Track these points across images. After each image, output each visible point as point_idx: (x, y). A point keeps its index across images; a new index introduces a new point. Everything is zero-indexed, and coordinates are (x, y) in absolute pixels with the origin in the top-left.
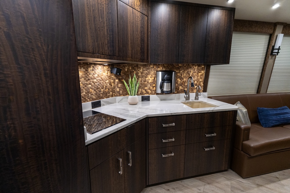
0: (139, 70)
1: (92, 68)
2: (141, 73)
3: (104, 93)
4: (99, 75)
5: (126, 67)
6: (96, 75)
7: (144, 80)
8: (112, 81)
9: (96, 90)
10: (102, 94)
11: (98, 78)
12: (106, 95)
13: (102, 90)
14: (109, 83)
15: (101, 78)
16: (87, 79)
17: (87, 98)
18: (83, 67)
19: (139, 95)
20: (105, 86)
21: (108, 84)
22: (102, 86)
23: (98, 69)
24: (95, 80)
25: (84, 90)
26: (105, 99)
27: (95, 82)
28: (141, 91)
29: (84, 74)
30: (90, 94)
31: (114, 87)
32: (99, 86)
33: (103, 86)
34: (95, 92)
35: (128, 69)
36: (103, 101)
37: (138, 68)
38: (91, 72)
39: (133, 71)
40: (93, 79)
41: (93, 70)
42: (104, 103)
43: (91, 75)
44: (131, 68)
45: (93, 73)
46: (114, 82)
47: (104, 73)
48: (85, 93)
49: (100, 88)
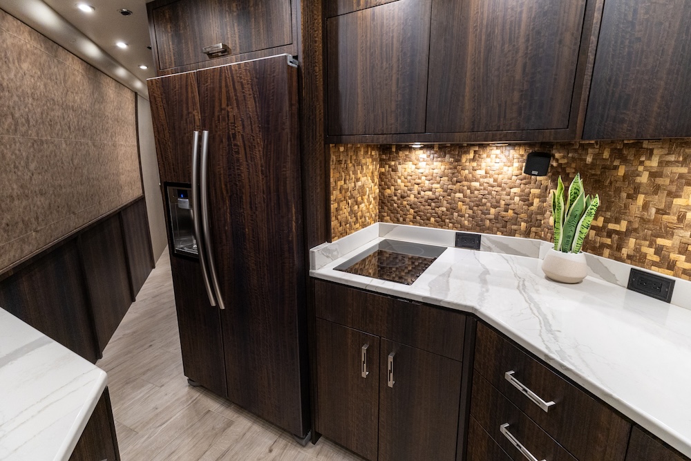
0: (642, 163)
1: (471, 155)
2: (653, 175)
3: (496, 218)
4: (491, 172)
5: (590, 150)
6: (480, 172)
7: (662, 206)
8: (535, 191)
9: (475, 208)
10: (490, 220)
11: (486, 180)
12: (505, 226)
13: (493, 211)
14: (520, 196)
15: (495, 181)
16: (455, 179)
17: (447, 221)
18: (449, 153)
19: (623, 261)
20: (503, 203)
21: (517, 199)
22: (494, 200)
23: (488, 156)
24: (476, 184)
25: (445, 202)
26: (499, 237)
27: (473, 188)
28: (637, 249)
29: (451, 169)
30: (456, 214)
31: (541, 211)
32: (484, 200)
33: (498, 202)
34: (470, 212)
35: (597, 156)
36: (489, 239)
37: (637, 155)
38: (468, 164)
39: (616, 163)
40: (471, 181)
41: (474, 160)
42: (492, 246)
43: (467, 172)
44: (606, 155)
45: (471, 168)
46: (543, 197)
47: (506, 168)
48: (444, 209)
49: (489, 204)
